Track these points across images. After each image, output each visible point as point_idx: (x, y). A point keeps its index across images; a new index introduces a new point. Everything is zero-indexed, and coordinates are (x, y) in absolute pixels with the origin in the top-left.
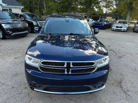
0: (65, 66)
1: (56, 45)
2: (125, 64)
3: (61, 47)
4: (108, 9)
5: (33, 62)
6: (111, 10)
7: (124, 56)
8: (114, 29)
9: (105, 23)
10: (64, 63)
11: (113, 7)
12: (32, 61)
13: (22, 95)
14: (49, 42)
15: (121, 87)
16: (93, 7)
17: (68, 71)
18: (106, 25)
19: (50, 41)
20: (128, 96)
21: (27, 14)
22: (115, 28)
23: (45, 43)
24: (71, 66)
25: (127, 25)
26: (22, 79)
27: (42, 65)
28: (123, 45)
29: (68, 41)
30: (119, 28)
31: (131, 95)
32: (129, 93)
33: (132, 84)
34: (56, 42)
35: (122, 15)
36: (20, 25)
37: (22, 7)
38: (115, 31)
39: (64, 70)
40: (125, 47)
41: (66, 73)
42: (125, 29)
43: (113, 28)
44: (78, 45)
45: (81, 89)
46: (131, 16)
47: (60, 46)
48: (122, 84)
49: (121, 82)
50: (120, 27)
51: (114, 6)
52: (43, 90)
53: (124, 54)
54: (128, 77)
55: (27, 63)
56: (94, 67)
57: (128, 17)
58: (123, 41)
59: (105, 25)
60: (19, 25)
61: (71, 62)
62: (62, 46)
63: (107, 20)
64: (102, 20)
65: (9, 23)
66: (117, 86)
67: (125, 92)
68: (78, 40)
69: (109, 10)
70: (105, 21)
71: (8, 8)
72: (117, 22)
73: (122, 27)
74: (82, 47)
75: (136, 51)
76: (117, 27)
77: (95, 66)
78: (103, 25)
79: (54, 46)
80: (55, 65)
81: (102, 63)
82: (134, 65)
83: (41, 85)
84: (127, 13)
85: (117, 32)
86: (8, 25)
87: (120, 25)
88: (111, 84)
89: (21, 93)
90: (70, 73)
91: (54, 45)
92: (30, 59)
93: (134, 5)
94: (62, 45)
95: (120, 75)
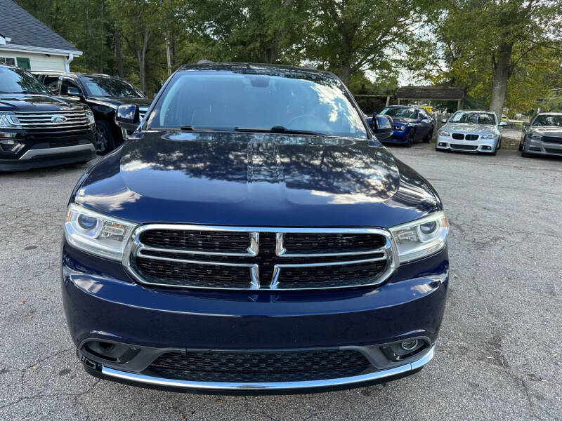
0: (253, 250)
1: (212, 176)
2: (505, 271)
3: (233, 183)
4: (417, 72)
5: (98, 238)
6: (427, 77)
7: (496, 239)
8: (445, 144)
9: (410, 122)
10: (247, 236)
11: (436, 64)
12: (96, 232)
13: (45, 406)
14: (178, 168)
15: (500, 361)
16: (360, 65)
17: (265, 279)
18: (415, 128)
19: (183, 165)
20: (535, 401)
21: (95, 80)
22: (450, 141)
23: (162, 169)
24: (281, 251)
25: (495, 130)
26: (51, 333)
27: (144, 247)
28: (488, 201)
29: (262, 165)
30: (464, 142)
31: (549, 396)
32: (536, 386)
33: (547, 348)
34: (209, 166)
35: (471, 94)
36: (61, 116)
37: (74, 54)
38: (448, 151)
39: (248, 270)
40: (497, 207)
41: (255, 285)
42: (490, 143)
43: (442, 139)
44: (307, 177)
45: (323, 368)
46: (507, 96)
47: (230, 180)
48: (505, 351)
49: (496, 343)
50: (469, 137)
51: (440, 61)
52: (145, 373)
53: (496, 233)
54: (525, 322)
55: (72, 243)
56: (384, 258)
57: (497, 102)
58: (484, 188)
59: (408, 129)
60: (54, 116)
61: (280, 232)
62: (237, 180)
63: (417, 111)
64: (398, 109)
65: (13, 109)
66: (482, 359)
67: (521, 385)
68: (306, 163)
69: (420, 78)
70: (407, 115)
71: (14, 57)
72: (455, 119)
73: (475, 137)
74: (322, 183)
75: (543, 223)
76: (457, 136)
77: (389, 252)
78: (403, 128)
79: (204, 180)
80: (206, 247)
81: (419, 242)
82: (542, 273)
83: (135, 347)
84: (492, 85)
85: (459, 156)
86: (8, 117)
87: (467, 129)
88: (455, 350)
89: (39, 396)
90: (274, 286)
91: (204, 176)
92: (87, 223)
93: (516, 57)
94: (236, 177)
95: (491, 313)
